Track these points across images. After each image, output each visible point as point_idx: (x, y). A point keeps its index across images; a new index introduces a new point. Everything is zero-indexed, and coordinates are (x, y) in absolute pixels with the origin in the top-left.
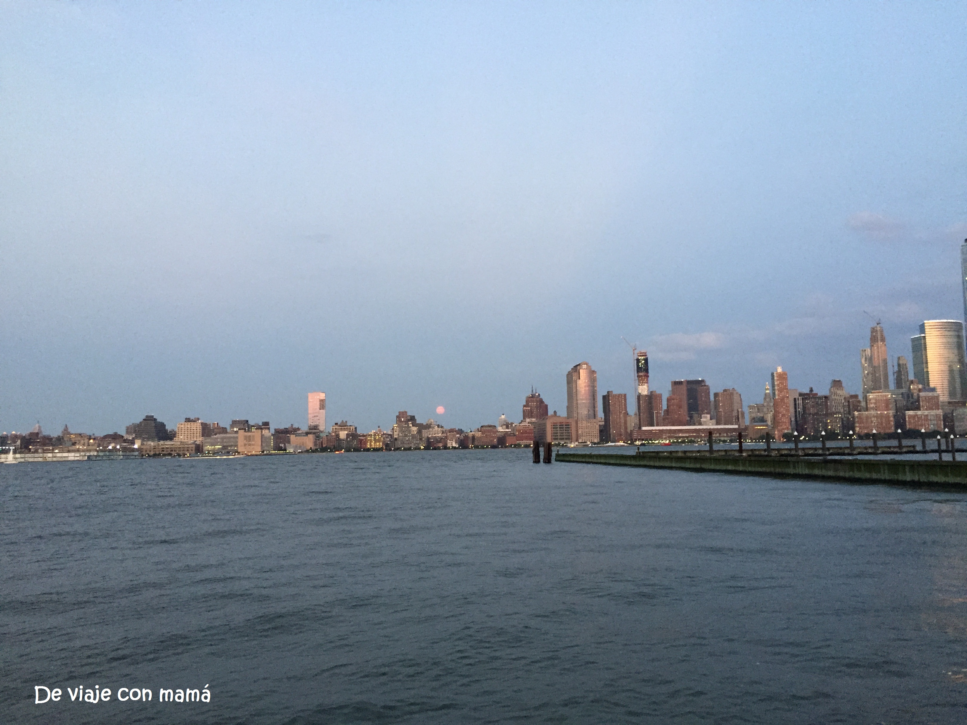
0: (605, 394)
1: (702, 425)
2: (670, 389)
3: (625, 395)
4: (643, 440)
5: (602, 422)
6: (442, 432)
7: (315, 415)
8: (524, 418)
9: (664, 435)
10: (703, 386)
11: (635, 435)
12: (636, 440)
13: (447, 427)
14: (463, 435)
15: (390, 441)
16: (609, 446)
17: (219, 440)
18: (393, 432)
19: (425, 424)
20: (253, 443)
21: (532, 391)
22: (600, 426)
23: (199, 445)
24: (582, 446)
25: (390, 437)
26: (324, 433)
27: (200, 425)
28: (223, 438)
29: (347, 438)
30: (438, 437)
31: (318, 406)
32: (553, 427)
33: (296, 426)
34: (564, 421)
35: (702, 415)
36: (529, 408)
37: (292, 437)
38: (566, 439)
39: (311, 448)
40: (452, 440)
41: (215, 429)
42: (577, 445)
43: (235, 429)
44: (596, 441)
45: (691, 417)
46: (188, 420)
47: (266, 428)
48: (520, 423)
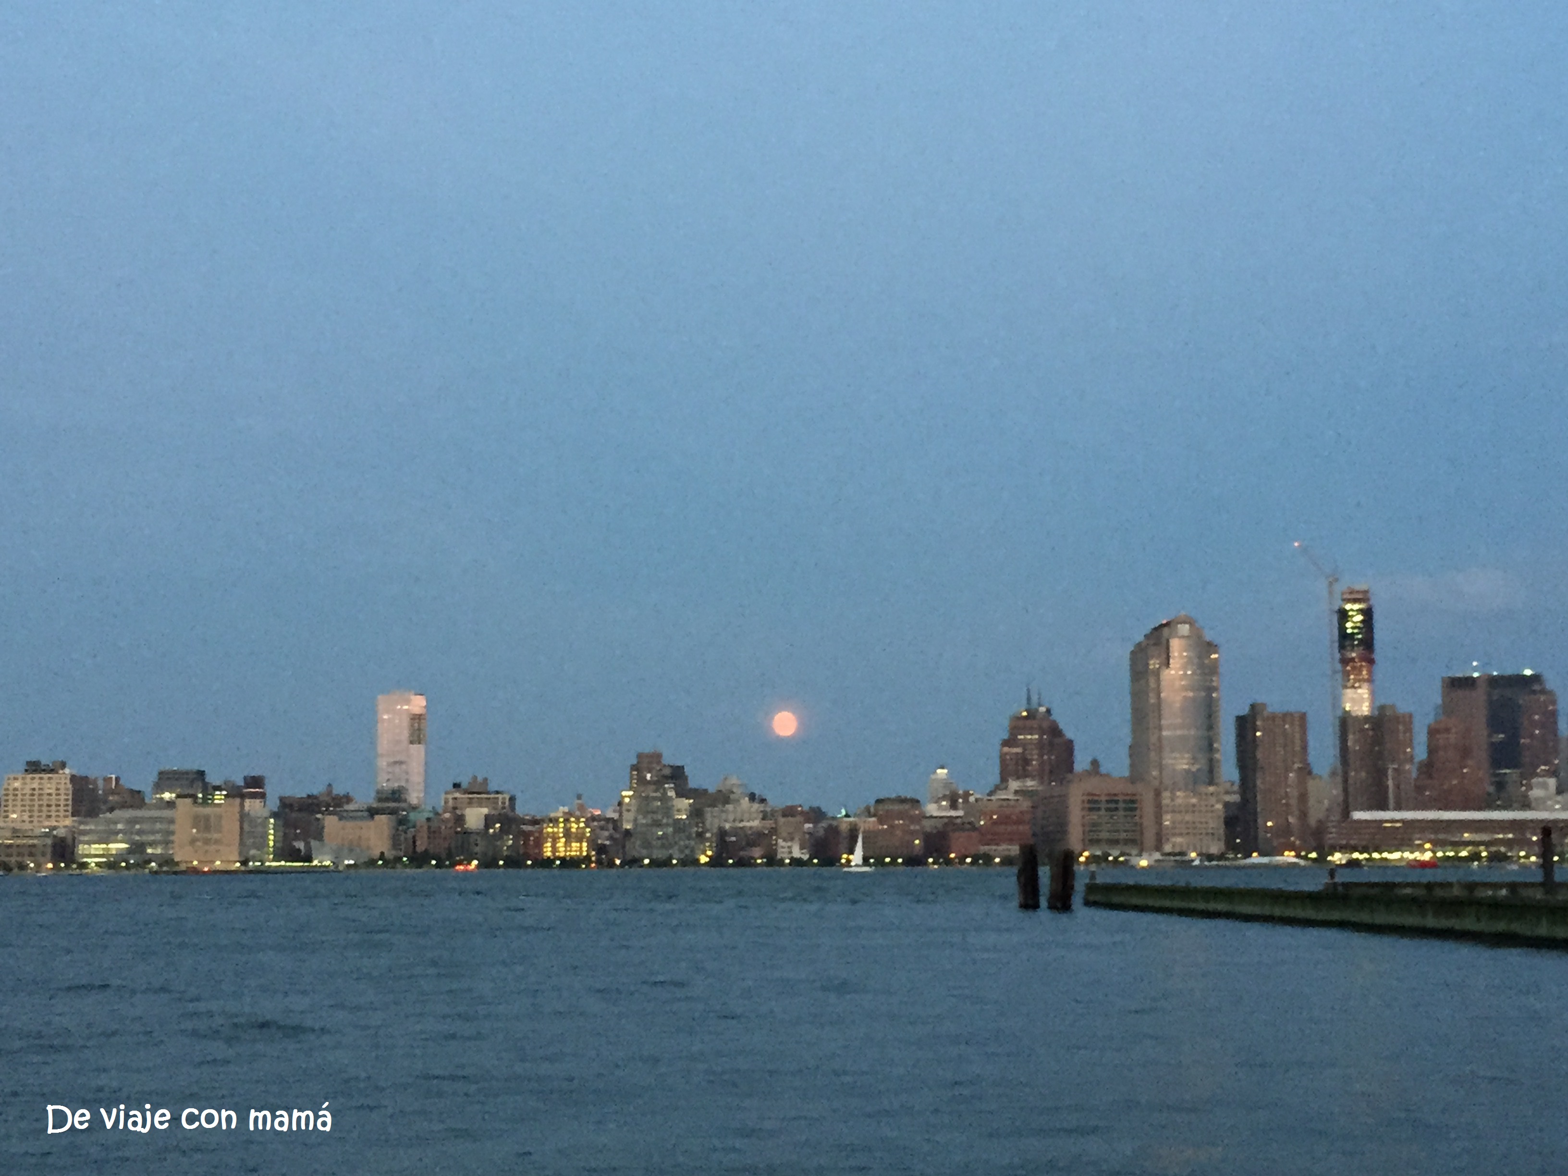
0: (1241, 714)
1: (1533, 809)
2: (1439, 701)
3: (1303, 717)
4: (1355, 849)
5: (1234, 793)
6: (761, 816)
7: (398, 759)
8: (1004, 779)
9: (1418, 836)
10: (1534, 692)
11: (1331, 837)
12: (1333, 850)
13: (777, 801)
14: (824, 824)
15: (611, 838)
16: (1255, 866)
17: (120, 826)
18: (621, 815)
19: (712, 790)
20: (216, 836)
21: (1029, 699)
22: (1227, 805)
23: (63, 840)
24: (1172, 864)
25: (611, 826)
26: (423, 811)
27: (68, 781)
28: (132, 821)
29: (488, 825)
30: (751, 828)
31: (405, 735)
32: (1087, 806)
33: (339, 790)
34: (1119, 788)
35: (1534, 780)
36: (1019, 750)
37: (330, 822)
38: (1127, 842)
39: (382, 853)
40: (792, 839)
41: (113, 792)
42: (1157, 861)
43: (167, 796)
44: (1214, 849)
45: (1500, 785)
46: (34, 767)
47: (254, 796)
48: (990, 794)
